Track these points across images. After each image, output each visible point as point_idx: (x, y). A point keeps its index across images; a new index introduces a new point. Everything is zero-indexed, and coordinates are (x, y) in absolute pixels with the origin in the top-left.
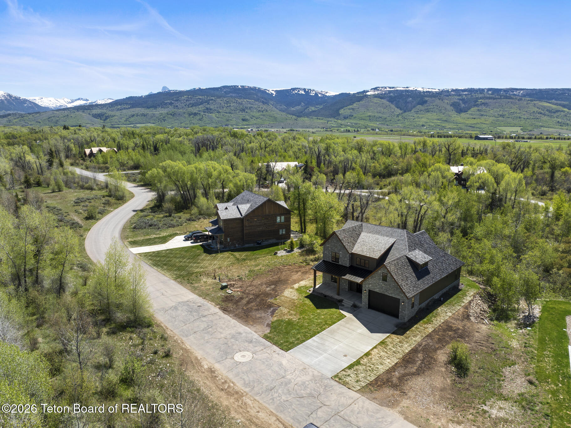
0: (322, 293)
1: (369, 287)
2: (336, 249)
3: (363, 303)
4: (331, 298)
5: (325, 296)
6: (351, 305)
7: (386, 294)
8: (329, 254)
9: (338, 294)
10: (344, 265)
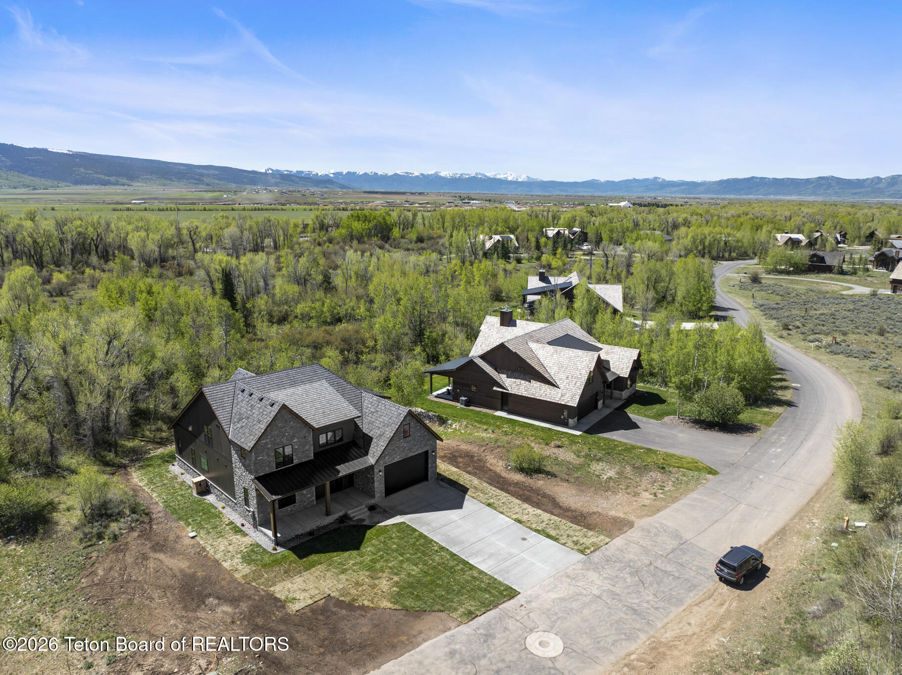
0: (298, 536)
1: (385, 463)
2: (284, 440)
3: (377, 495)
4: (319, 528)
5: (311, 533)
6: (367, 509)
7: (412, 454)
8: (268, 455)
9: (328, 514)
10: (304, 460)
